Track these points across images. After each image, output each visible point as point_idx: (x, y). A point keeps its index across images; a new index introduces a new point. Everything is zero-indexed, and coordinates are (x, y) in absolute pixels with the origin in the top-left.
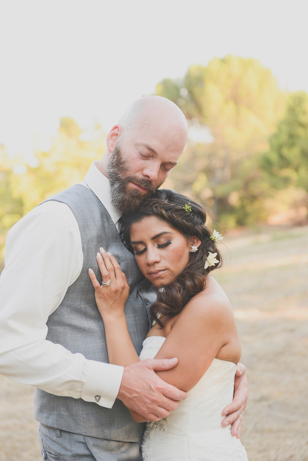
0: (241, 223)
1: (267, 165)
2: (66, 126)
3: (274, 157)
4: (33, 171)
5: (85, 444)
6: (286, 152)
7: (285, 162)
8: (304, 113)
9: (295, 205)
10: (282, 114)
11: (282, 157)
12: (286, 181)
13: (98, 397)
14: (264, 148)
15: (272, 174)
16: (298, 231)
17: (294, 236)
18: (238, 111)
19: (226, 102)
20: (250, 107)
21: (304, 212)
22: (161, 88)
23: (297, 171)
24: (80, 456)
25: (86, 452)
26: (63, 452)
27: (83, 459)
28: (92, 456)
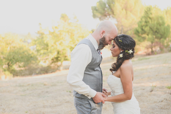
1: (137, 32)
2: (63, 17)
3: (140, 30)
4: (52, 33)
5: (88, 101)
6: (144, 28)
7: (144, 32)
8: (151, 14)
9: (147, 48)
10: (143, 14)
11: (142, 29)
12: (144, 38)
13: (88, 96)
14: (136, 26)
15: (139, 36)
16: (148, 57)
17: (146, 59)
18: (126, 13)
19: (122, 9)
20: (131, 11)
21: (150, 50)
22: (98, 4)
23: (148, 35)
24: (87, 104)
25: (88, 103)
26: (82, 103)
27: (87, 105)
28: (90, 104)
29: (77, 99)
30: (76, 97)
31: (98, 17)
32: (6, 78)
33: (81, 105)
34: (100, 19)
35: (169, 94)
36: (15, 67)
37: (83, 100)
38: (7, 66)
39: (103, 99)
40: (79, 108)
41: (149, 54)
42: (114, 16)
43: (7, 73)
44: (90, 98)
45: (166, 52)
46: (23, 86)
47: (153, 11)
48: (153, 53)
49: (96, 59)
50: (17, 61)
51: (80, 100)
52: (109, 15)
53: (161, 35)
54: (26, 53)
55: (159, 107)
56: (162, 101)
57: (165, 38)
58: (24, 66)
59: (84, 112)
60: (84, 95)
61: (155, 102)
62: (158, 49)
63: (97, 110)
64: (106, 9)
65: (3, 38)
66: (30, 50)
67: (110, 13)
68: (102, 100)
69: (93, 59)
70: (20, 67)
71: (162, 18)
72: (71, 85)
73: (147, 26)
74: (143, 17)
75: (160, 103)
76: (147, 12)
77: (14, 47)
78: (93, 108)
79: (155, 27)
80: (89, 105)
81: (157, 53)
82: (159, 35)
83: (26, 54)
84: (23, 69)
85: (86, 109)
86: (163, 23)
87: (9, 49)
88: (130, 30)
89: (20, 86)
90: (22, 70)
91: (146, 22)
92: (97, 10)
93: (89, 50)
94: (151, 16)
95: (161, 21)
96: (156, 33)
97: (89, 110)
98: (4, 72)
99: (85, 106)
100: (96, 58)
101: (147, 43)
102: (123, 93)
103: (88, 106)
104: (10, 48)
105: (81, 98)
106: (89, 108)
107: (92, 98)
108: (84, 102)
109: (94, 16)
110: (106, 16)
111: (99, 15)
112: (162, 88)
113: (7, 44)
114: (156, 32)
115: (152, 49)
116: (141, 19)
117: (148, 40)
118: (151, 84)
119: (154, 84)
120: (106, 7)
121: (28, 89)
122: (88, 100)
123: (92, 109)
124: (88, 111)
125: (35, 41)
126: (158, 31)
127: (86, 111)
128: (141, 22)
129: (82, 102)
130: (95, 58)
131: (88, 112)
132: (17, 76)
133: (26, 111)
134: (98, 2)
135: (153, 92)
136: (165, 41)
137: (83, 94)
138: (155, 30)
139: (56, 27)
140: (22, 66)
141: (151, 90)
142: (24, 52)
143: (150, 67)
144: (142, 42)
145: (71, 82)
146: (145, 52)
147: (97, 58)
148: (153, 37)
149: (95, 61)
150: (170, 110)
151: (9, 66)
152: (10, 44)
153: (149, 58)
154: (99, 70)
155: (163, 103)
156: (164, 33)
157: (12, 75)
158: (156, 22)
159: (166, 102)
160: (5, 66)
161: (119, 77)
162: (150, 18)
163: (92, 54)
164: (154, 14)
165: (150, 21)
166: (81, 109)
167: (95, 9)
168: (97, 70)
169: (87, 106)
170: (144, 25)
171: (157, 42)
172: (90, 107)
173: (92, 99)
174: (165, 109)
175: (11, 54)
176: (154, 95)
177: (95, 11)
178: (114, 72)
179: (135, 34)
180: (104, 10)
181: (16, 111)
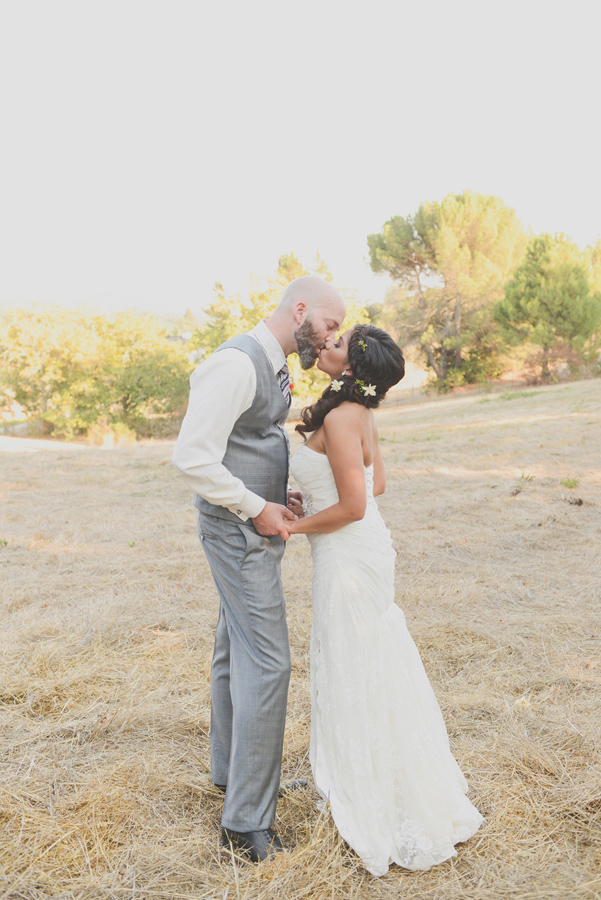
0: (470, 380)
1: (502, 316)
2: (286, 266)
3: (511, 309)
4: (248, 315)
5: (238, 527)
6: (522, 302)
7: (523, 315)
8: (547, 260)
9: (530, 363)
10: (522, 260)
11: (518, 307)
12: (523, 335)
13: (240, 512)
14: (500, 297)
15: (507, 327)
16: (531, 390)
17: (526, 395)
18: (473, 257)
19: (461, 246)
20: (487, 253)
21: (539, 369)
22: (388, 227)
23: (534, 325)
24: (233, 535)
25: (238, 532)
26: (219, 533)
27: (235, 538)
28: (242, 535)
29: (204, 518)
30: (202, 513)
31: (386, 268)
32: (116, 440)
33: (214, 537)
34: (393, 273)
35: (567, 504)
36: (144, 411)
37: (221, 524)
38: (120, 407)
39: (282, 525)
40: (211, 547)
41: (534, 383)
42: (435, 265)
43: (120, 426)
44: (244, 519)
45: (586, 377)
46: (146, 467)
47: (553, 253)
48: (546, 378)
49: (267, 402)
50: (150, 393)
51: (213, 523)
52: (422, 262)
53: (573, 324)
54: (174, 370)
55: (526, 541)
56: (540, 525)
57: (587, 335)
58: (169, 410)
59: (224, 559)
60: (226, 509)
61: (519, 527)
62: (562, 365)
63: (263, 553)
64: (412, 244)
65: (110, 327)
66: (185, 362)
67: (425, 256)
68: (280, 529)
69: (257, 399)
70: (157, 410)
71: (578, 273)
72: (185, 476)
73: (532, 296)
74: (521, 270)
75: (533, 531)
76: (533, 254)
77: (142, 354)
78: (253, 548)
79: (557, 302)
80: (241, 539)
81: (561, 380)
82: (567, 326)
83: (174, 374)
84: (165, 416)
85: (230, 551)
86: (584, 289)
87: (126, 358)
88: (483, 307)
89: (140, 467)
90: (162, 419)
91: (529, 285)
92: (383, 247)
93: (250, 371)
94: (545, 267)
95: (575, 283)
96: (560, 320)
97: (241, 554)
98: (111, 424)
99: (227, 541)
100: (270, 397)
101: (531, 349)
102: (338, 500)
103: (236, 542)
104: (130, 353)
105: (217, 516)
106: (238, 549)
107: (250, 519)
108: (224, 528)
109: (376, 265)
110: (410, 264)
111: (392, 263)
112: (549, 483)
113: (122, 345)
114: (559, 314)
115: (544, 366)
116: (517, 277)
117: (534, 341)
118: (518, 473)
119: (528, 472)
120: (413, 239)
121: (155, 477)
122: (237, 523)
123: (248, 550)
124: (237, 555)
125: (201, 336)
126: (565, 313)
127: (231, 556)
128: (514, 285)
129: (219, 529)
130: (264, 396)
131: (237, 558)
132: (150, 436)
133: (131, 543)
134: (386, 223)
135: (518, 498)
136: (587, 344)
137: (224, 504)
138: (556, 309)
139: (262, 297)
140: (164, 408)
141: (514, 490)
142: (168, 369)
143: (532, 419)
144: (515, 345)
145: (183, 466)
146: (524, 376)
147: (272, 399)
148: (550, 331)
149: (263, 407)
150: (557, 552)
151: (126, 406)
152: (130, 343)
153: (532, 394)
154: (279, 433)
155: (542, 531)
156: (585, 319)
157: (133, 433)
158: (559, 285)
159: (552, 526)
160: (116, 408)
161: (323, 450)
162: (542, 273)
163: (259, 385)
164: (555, 260)
165: (543, 281)
166: (216, 551)
167: (378, 244)
168: (270, 435)
169: (232, 543)
170: (523, 294)
171: (560, 347)
172: (243, 546)
173: (252, 524)
174: (543, 549)
175: (133, 372)
176: (521, 505)
177: (378, 250)
178: (308, 435)
179: (497, 319)
180: (407, 246)
181: (103, 542)
